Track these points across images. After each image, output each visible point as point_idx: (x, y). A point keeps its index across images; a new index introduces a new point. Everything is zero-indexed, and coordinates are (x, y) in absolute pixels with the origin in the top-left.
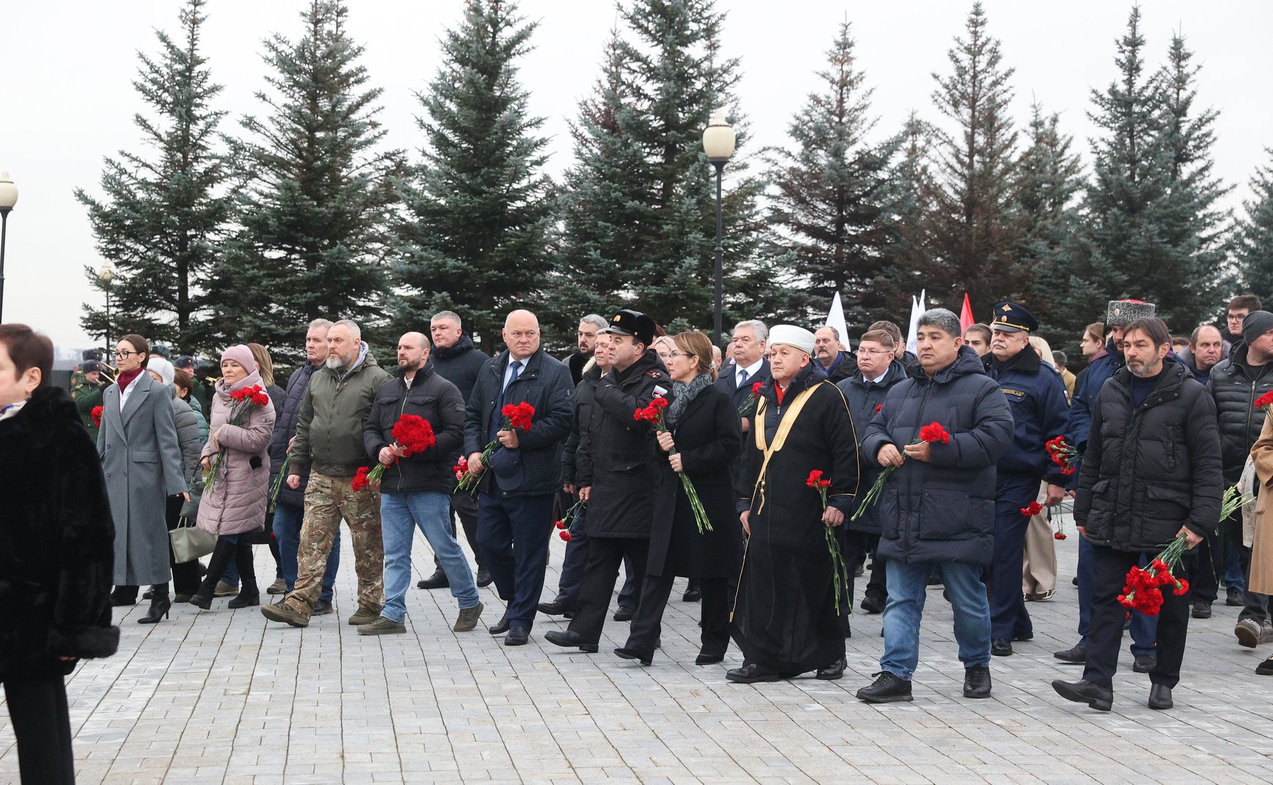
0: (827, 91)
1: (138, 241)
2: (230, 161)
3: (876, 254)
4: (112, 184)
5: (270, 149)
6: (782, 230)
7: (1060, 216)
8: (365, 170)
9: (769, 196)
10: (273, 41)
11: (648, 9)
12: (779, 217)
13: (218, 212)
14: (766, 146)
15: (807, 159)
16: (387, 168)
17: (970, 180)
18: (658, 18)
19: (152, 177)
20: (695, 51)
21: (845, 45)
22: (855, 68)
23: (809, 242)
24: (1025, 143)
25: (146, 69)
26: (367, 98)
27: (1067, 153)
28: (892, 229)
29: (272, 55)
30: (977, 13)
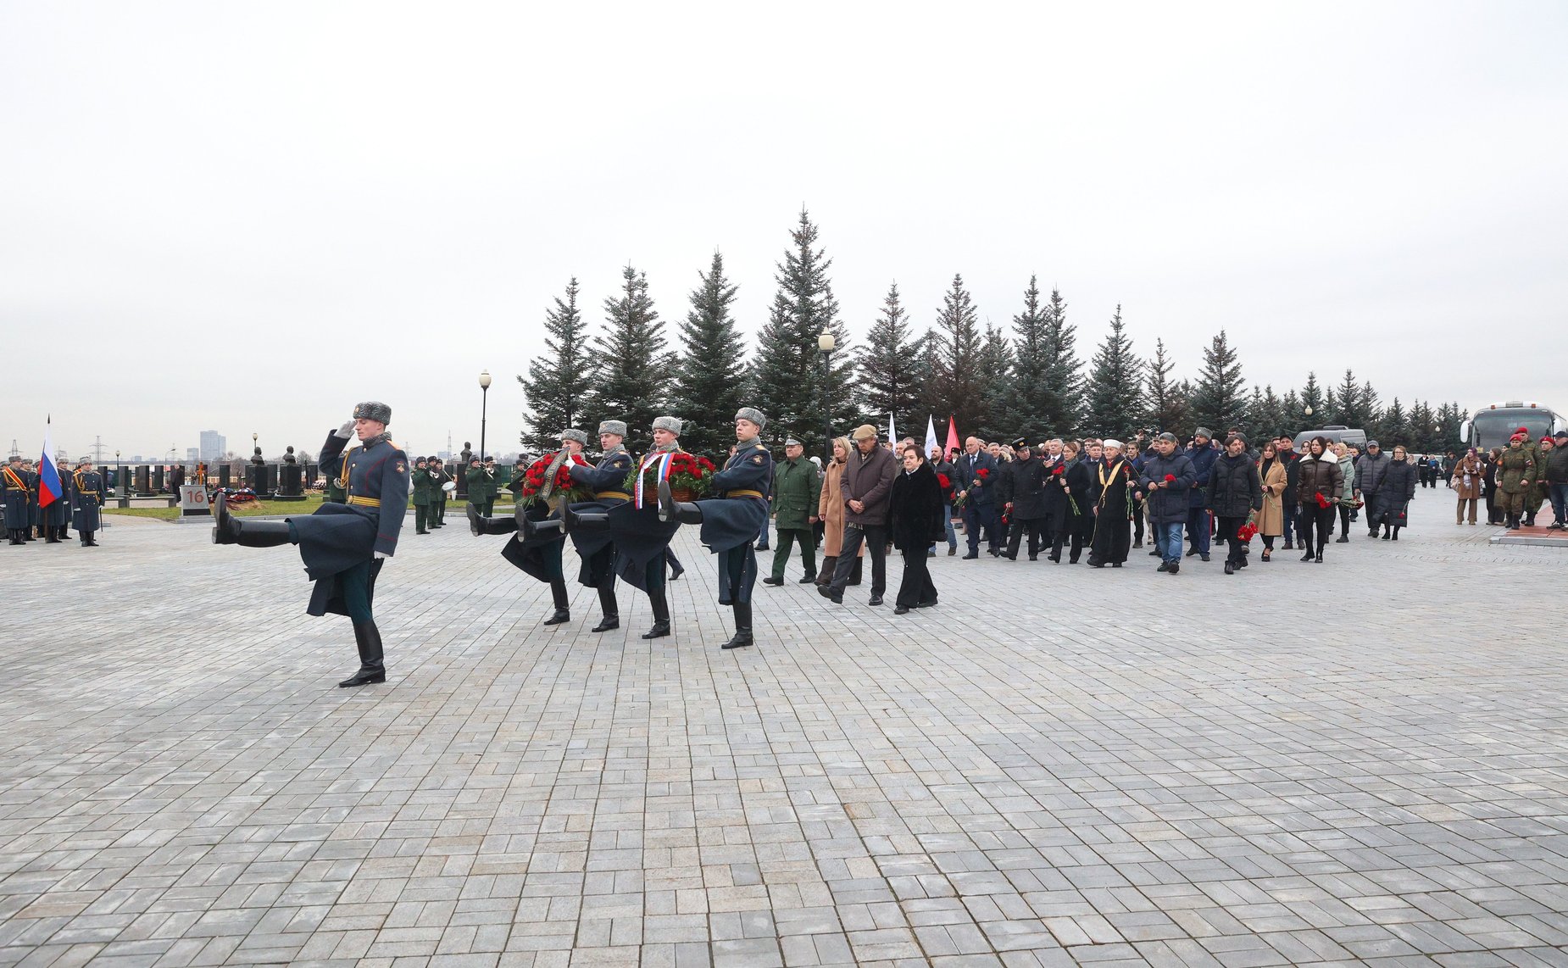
0: (885, 317)
1: (547, 400)
2: (590, 359)
3: (912, 397)
4: (534, 373)
5: (609, 352)
6: (866, 386)
7: (1003, 378)
8: (657, 362)
9: (859, 370)
10: (610, 300)
11: (791, 278)
12: (864, 380)
13: (585, 385)
14: (857, 345)
15: (876, 351)
16: (668, 360)
17: (956, 359)
18: (796, 283)
19: (553, 369)
20: (816, 298)
21: (894, 295)
22: (900, 306)
23: (879, 392)
24: (984, 342)
25: (550, 316)
26: (658, 326)
27: (1006, 347)
28: (920, 385)
29: (609, 307)
30: (958, 279)
